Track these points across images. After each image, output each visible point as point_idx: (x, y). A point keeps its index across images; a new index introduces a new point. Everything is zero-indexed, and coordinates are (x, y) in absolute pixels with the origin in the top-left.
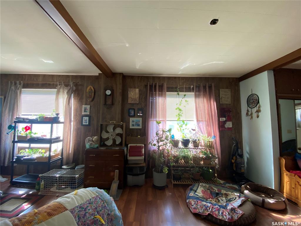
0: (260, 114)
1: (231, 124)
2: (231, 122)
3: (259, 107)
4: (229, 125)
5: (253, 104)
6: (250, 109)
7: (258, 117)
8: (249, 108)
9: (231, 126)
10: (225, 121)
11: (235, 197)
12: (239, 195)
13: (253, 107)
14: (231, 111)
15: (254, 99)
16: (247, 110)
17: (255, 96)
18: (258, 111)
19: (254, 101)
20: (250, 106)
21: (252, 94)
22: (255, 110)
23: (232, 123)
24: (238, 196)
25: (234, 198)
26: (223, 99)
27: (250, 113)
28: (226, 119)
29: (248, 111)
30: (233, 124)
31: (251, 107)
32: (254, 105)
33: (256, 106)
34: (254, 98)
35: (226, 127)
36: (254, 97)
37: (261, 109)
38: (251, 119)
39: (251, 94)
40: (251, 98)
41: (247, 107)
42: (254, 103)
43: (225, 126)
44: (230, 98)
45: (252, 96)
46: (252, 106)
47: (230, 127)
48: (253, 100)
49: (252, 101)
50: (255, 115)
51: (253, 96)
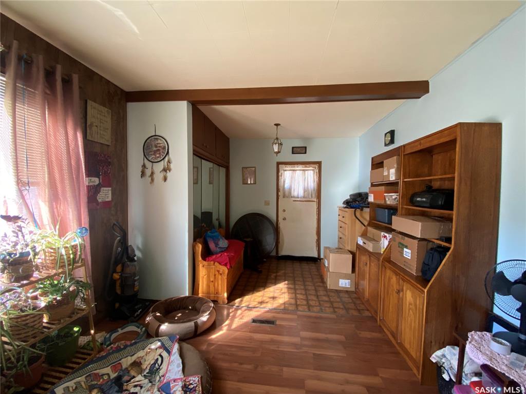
0: (169, 174)
1: (110, 192)
2: (110, 189)
3: (169, 162)
4: (106, 194)
5: (158, 155)
6: (148, 164)
7: (165, 179)
8: (146, 161)
9: (110, 199)
10: (97, 185)
11: (158, 354)
12: (159, 344)
13: (156, 161)
14: (109, 163)
15: (160, 147)
16: (142, 164)
17: (162, 141)
18: (166, 169)
19: (159, 150)
20: (150, 159)
21: (155, 136)
22: (160, 167)
23: (112, 190)
24: (160, 347)
25: (157, 359)
26: (94, 129)
27: (148, 172)
28: (101, 181)
29: (144, 166)
30: (113, 194)
31: (152, 161)
32: (158, 157)
33: (163, 159)
34: (158, 144)
35: (100, 201)
36: (159, 141)
37: (172, 166)
38: (151, 183)
39: (154, 134)
40: (153, 144)
41: (144, 159)
42: (158, 153)
43: (98, 198)
44: (109, 131)
45: (155, 138)
46: (155, 159)
47: (107, 200)
48: (156, 146)
49: (155, 149)
50: (159, 176)
51: (157, 139)
